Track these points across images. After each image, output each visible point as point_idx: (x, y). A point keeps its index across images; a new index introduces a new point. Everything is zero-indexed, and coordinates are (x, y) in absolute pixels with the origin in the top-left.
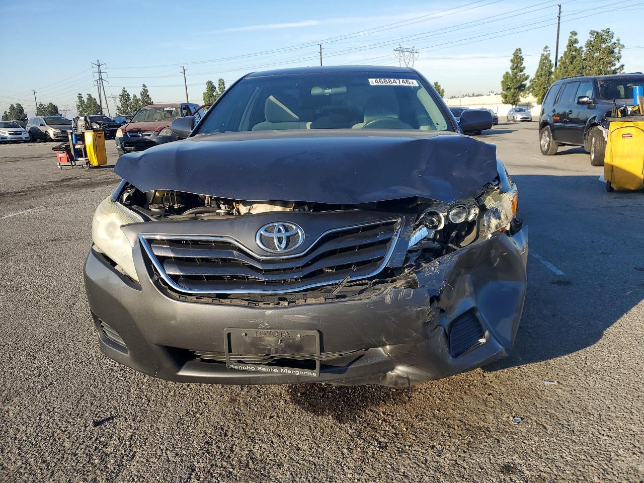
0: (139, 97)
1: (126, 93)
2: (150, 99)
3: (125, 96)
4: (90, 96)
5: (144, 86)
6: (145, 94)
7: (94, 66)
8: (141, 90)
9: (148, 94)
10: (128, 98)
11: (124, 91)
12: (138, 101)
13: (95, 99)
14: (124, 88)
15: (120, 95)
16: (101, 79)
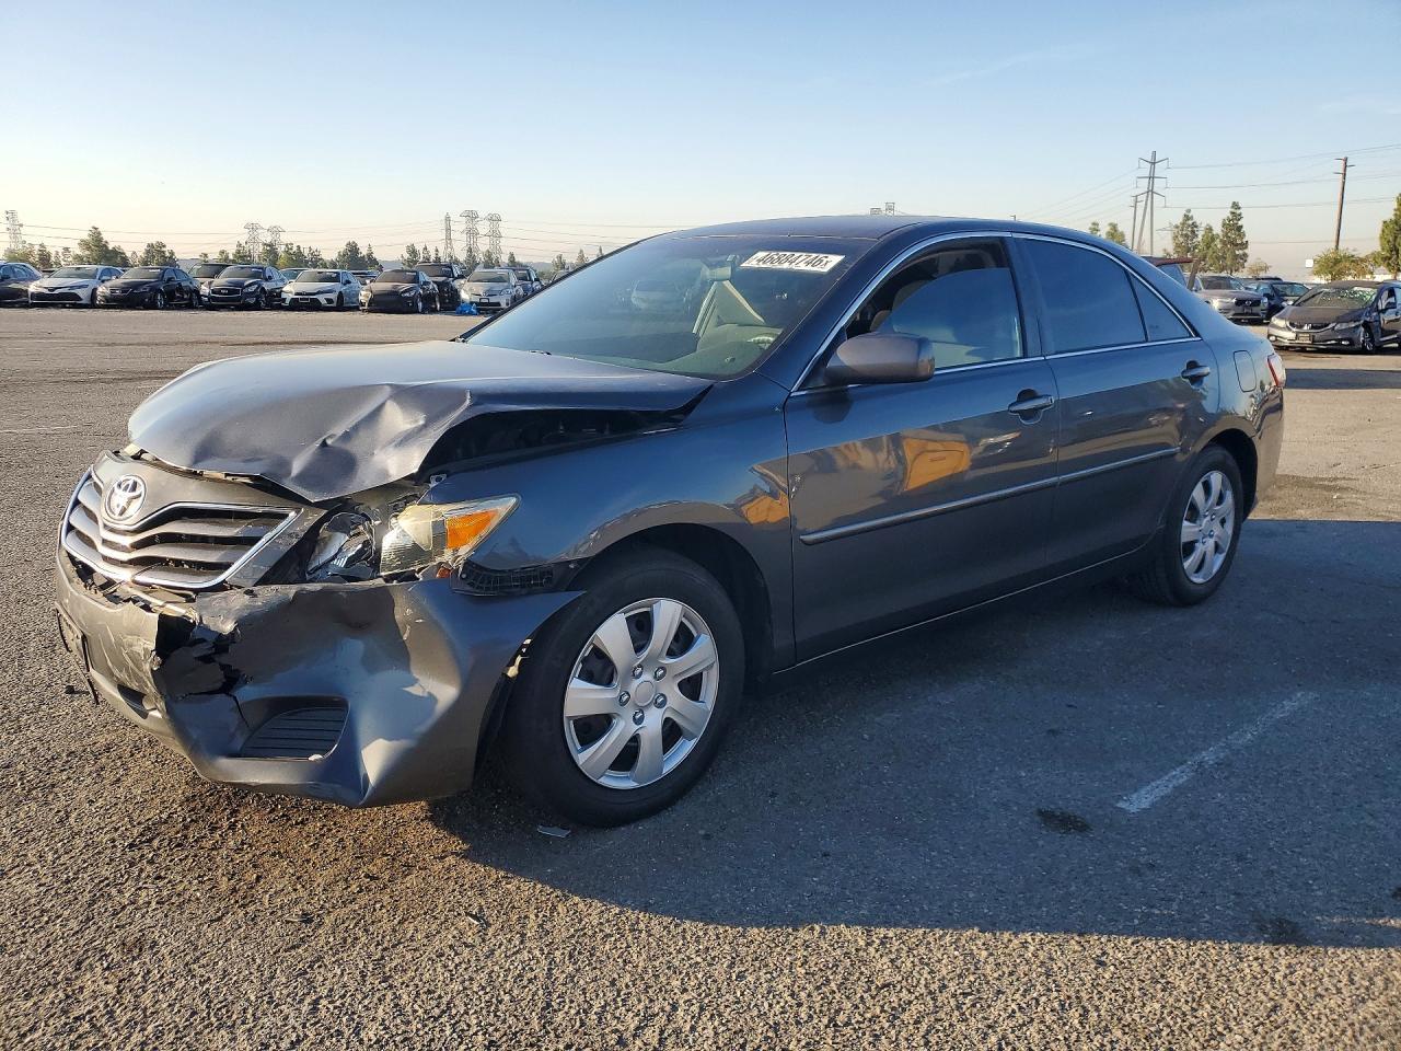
0: (1218, 230)
1: (1190, 222)
2: (1242, 235)
3: (1188, 227)
4: (1114, 227)
5: (1235, 205)
6: (1234, 226)
7: (1143, 163)
8: (1227, 214)
9: (1240, 223)
10: (1193, 232)
11: (1187, 218)
12: (1213, 239)
13: (1122, 235)
14: (1189, 211)
15: (1177, 227)
16: (1151, 191)
